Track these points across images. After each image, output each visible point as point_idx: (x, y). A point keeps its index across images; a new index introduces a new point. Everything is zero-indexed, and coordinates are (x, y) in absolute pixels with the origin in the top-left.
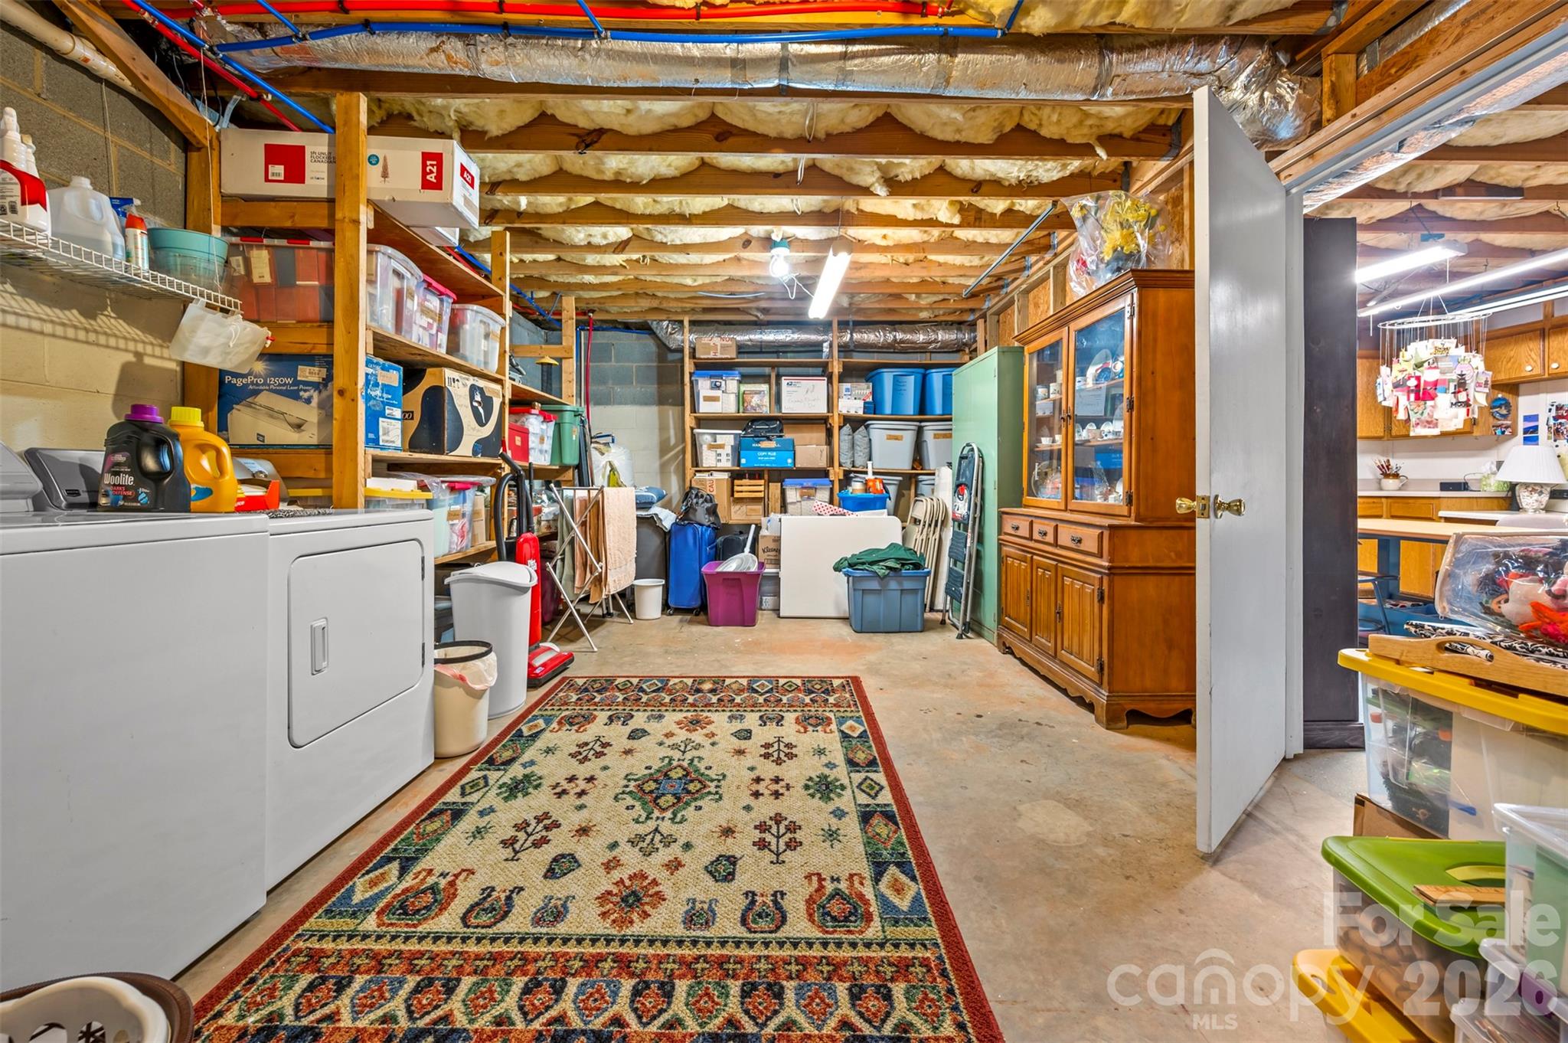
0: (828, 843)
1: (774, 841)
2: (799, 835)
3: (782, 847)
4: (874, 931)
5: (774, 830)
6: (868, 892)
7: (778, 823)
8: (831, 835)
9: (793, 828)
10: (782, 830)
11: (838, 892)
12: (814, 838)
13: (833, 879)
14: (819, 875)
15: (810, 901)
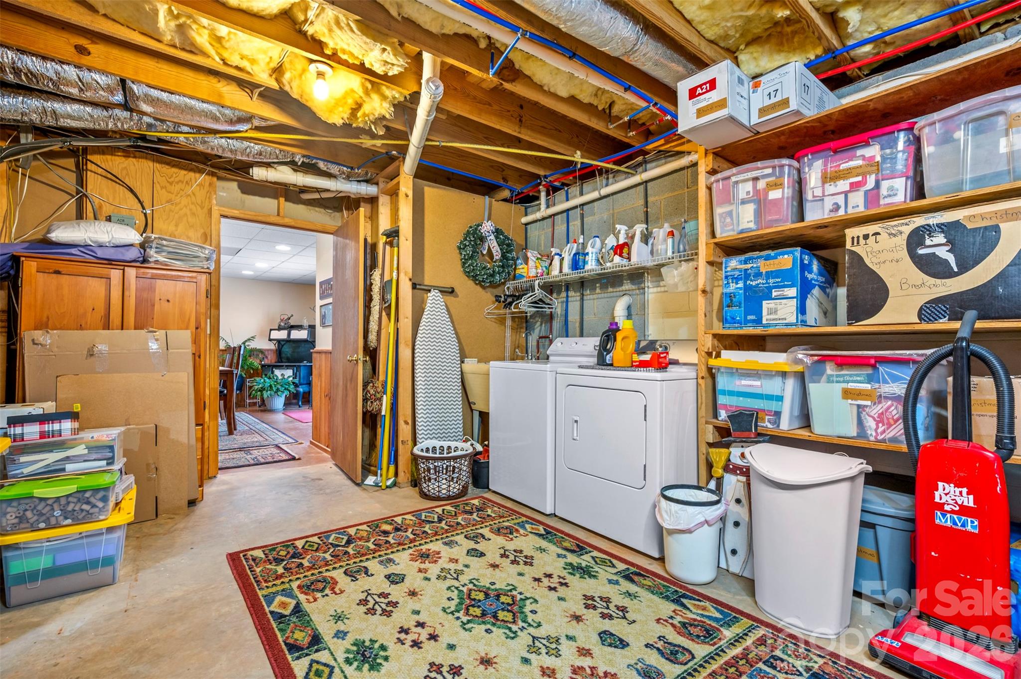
0: (339, 611)
1: (378, 600)
2: (363, 609)
3: (369, 598)
4: (295, 585)
5: (384, 606)
6: (302, 597)
7: (384, 610)
8: (340, 617)
9: (371, 611)
10: (377, 607)
11: (322, 590)
12: (351, 611)
13: (327, 595)
14: (336, 594)
15: (336, 583)
